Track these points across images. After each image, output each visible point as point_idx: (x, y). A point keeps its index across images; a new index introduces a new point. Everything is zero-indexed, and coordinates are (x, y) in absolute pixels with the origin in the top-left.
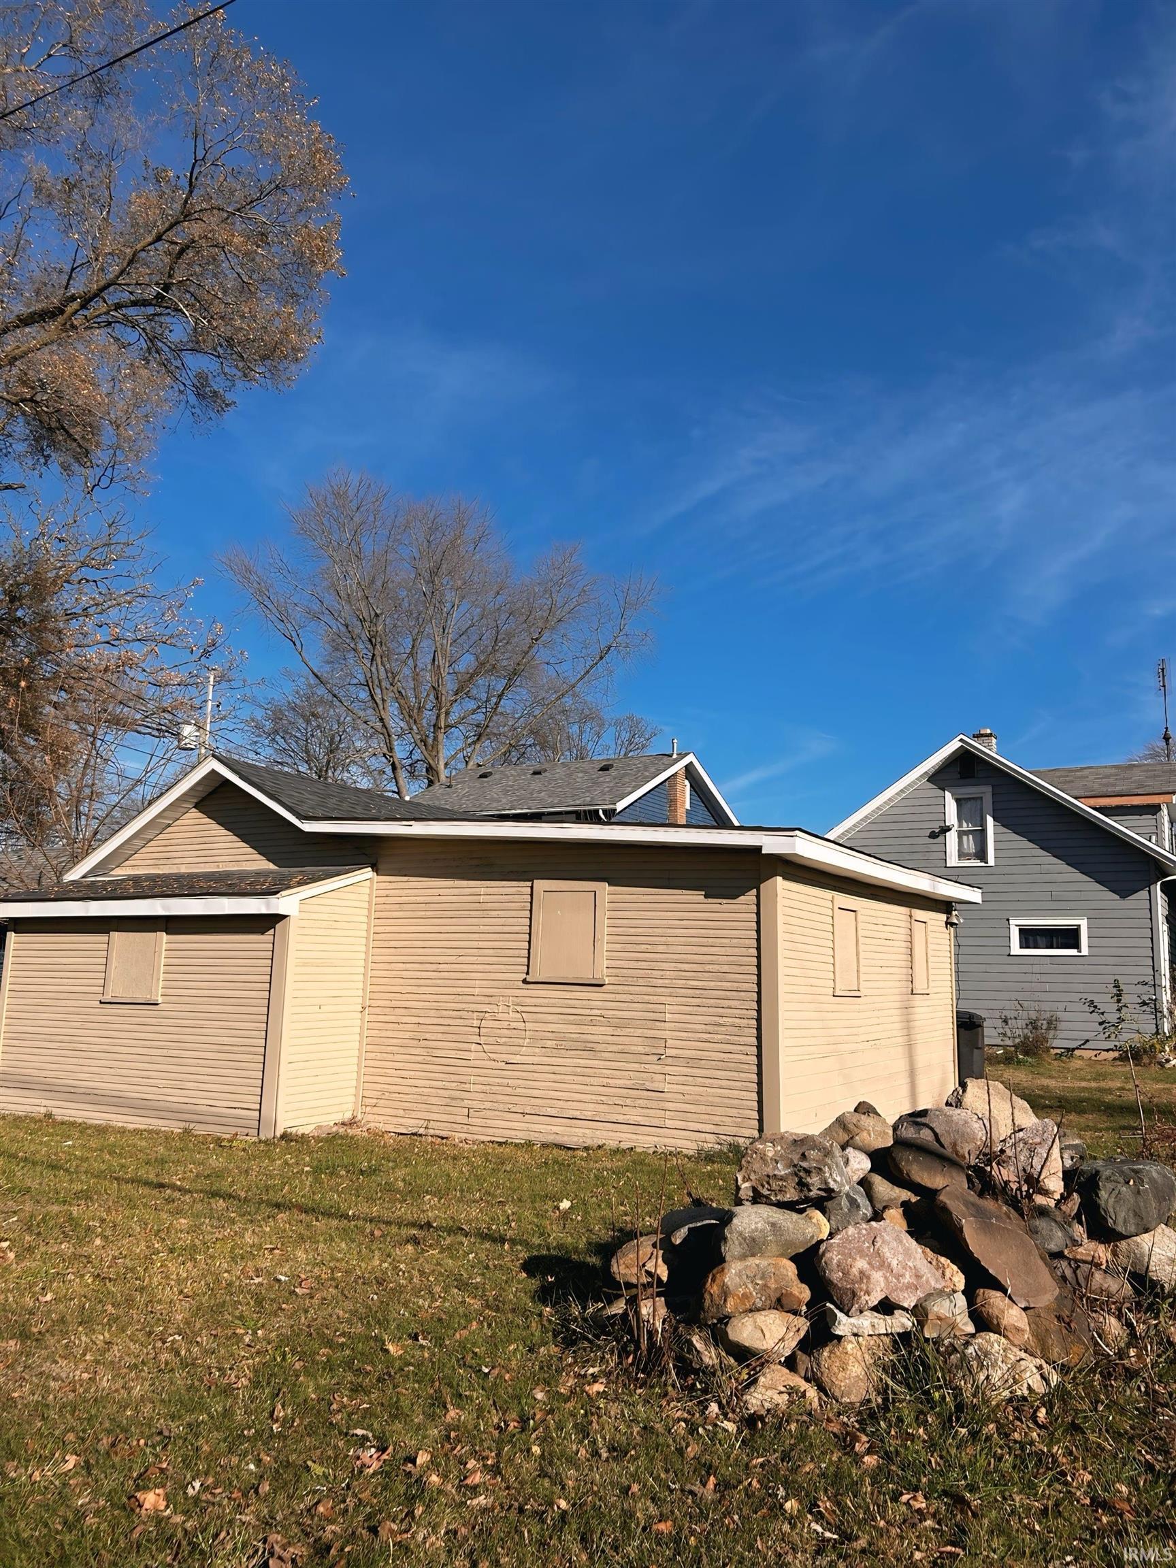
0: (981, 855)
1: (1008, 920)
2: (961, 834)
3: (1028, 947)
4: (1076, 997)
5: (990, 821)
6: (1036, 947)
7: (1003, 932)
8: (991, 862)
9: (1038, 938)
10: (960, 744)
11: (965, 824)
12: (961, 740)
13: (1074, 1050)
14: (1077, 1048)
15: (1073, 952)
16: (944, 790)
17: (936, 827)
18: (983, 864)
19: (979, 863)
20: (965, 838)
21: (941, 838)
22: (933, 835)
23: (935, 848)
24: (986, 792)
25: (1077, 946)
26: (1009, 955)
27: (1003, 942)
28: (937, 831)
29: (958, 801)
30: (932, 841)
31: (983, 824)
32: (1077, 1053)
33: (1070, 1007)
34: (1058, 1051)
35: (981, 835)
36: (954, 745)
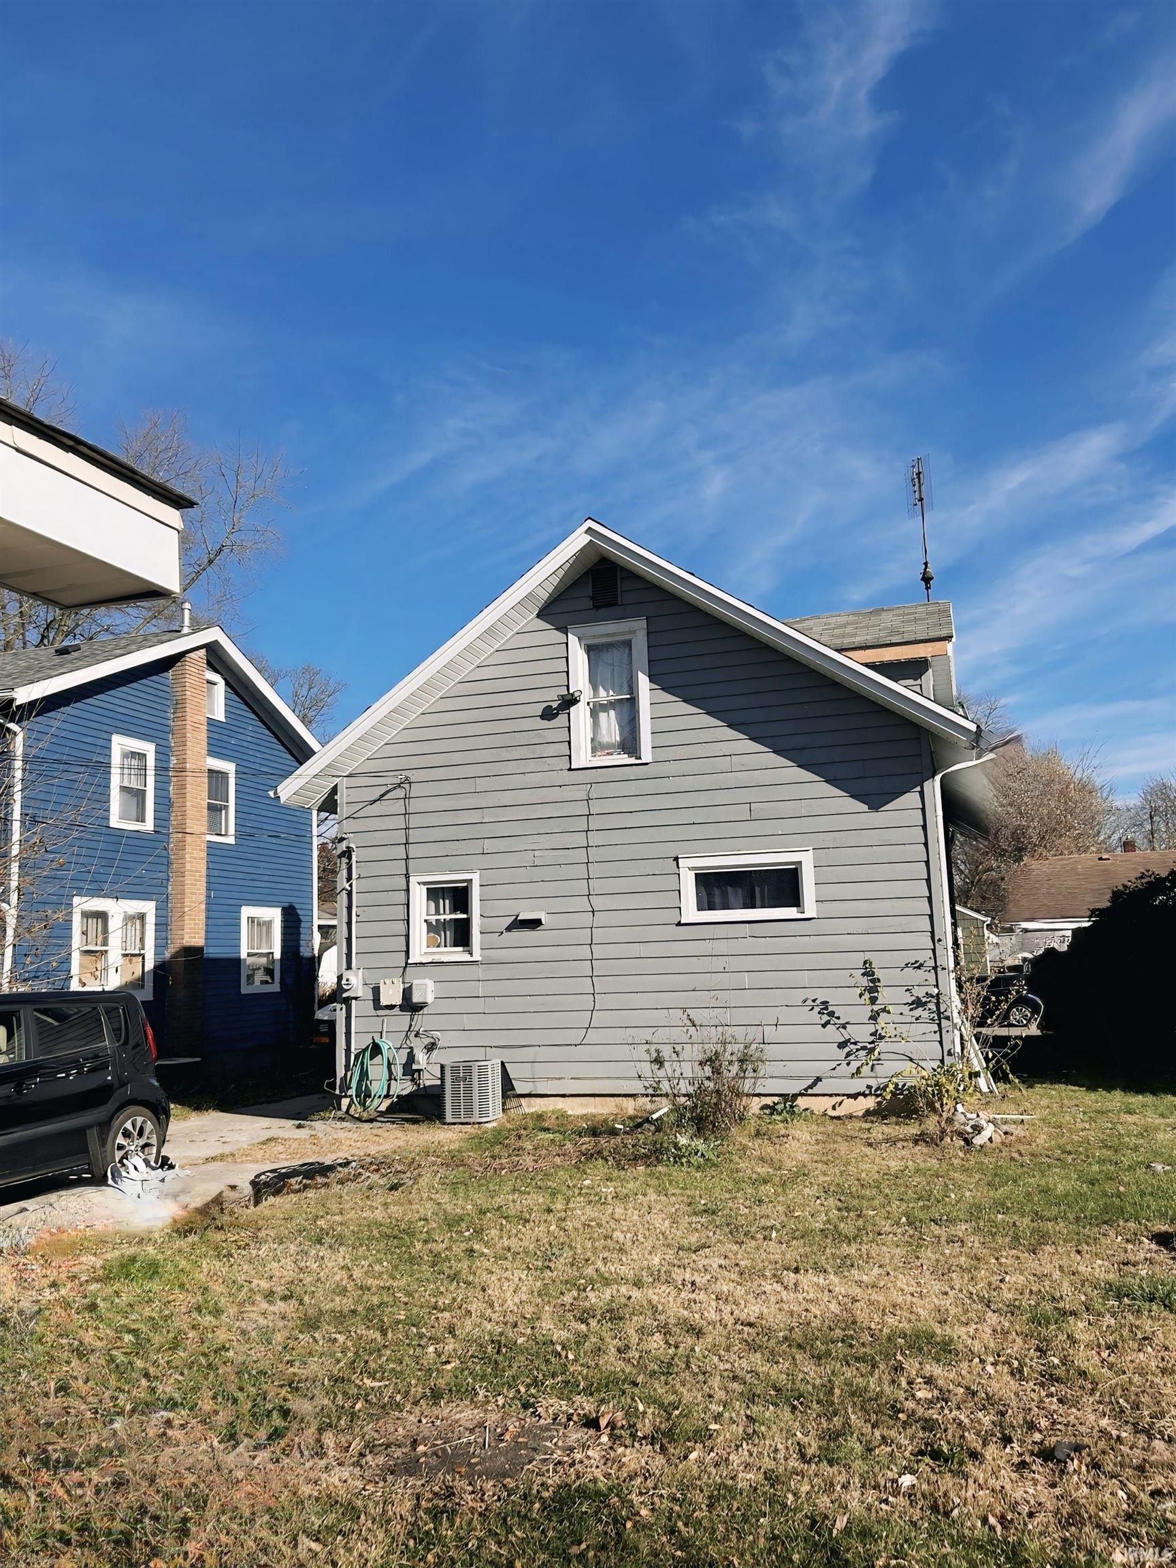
0: (630, 745)
1: (676, 859)
2: (596, 710)
3: (712, 907)
4: (798, 996)
5: (643, 681)
6: (726, 906)
7: (670, 882)
8: (647, 755)
9: (729, 889)
10: (588, 538)
11: (602, 693)
12: (590, 531)
13: (795, 1096)
14: (801, 1095)
15: (790, 912)
16: (564, 630)
17: (552, 697)
18: (633, 761)
19: (625, 759)
20: (603, 716)
21: (561, 719)
22: (548, 714)
23: (550, 736)
24: (636, 630)
25: (795, 900)
26: (679, 924)
27: (668, 900)
28: (555, 705)
29: (590, 650)
30: (546, 724)
31: (632, 688)
32: (802, 1102)
33: (785, 1015)
34: (769, 1101)
35: (629, 708)
36: (577, 541)
